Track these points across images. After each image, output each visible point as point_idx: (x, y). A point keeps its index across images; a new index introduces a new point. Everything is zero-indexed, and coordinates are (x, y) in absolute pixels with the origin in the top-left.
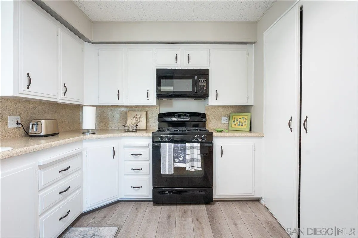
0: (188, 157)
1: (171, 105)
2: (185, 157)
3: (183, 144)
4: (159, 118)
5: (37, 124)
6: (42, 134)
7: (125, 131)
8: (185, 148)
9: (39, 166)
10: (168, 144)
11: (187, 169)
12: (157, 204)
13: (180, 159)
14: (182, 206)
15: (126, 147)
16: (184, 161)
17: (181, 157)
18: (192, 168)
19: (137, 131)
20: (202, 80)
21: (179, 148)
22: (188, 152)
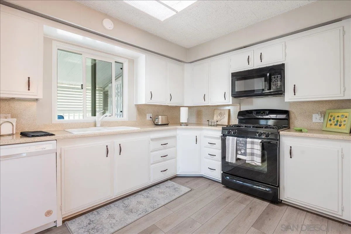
0: (248, 151)
1: (252, 103)
2: (245, 150)
3: (244, 139)
4: (238, 115)
5: (157, 118)
6: (159, 124)
7: (209, 125)
8: (246, 143)
9: (151, 139)
10: (232, 137)
11: (247, 162)
12: (226, 187)
13: (242, 151)
14: (245, 195)
15: (205, 137)
16: (245, 154)
17: (243, 150)
18: (253, 161)
19: (218, 126)
20: (275, 76)
21: (240, 141)
22: (249, 146)
